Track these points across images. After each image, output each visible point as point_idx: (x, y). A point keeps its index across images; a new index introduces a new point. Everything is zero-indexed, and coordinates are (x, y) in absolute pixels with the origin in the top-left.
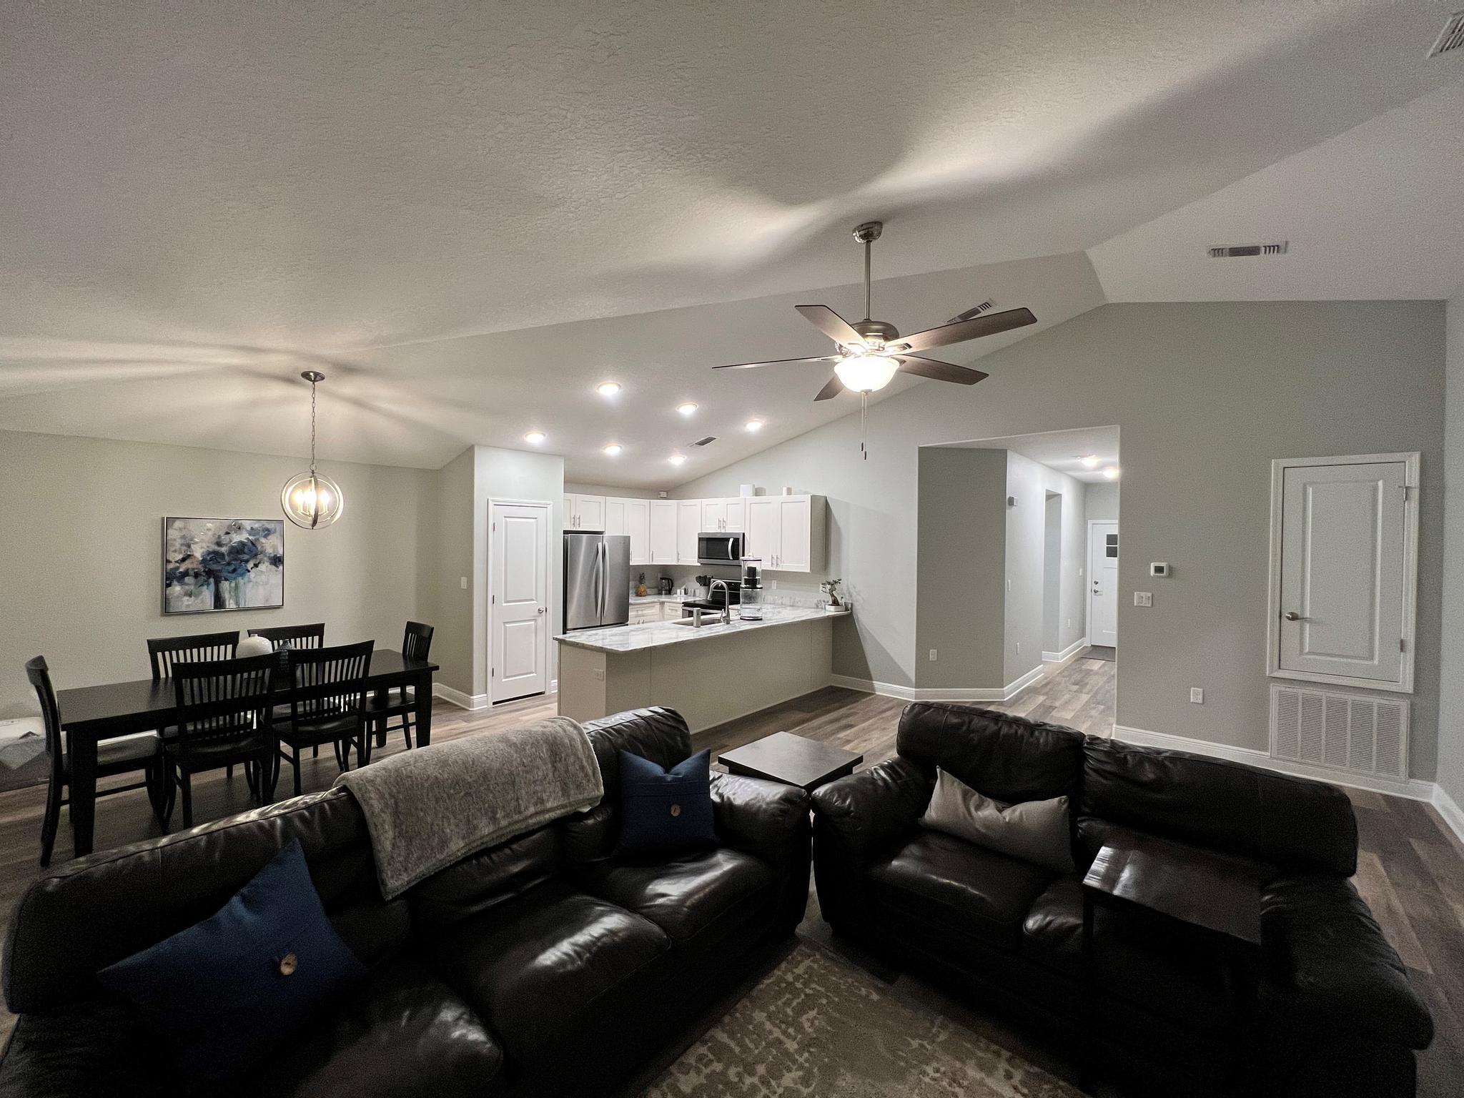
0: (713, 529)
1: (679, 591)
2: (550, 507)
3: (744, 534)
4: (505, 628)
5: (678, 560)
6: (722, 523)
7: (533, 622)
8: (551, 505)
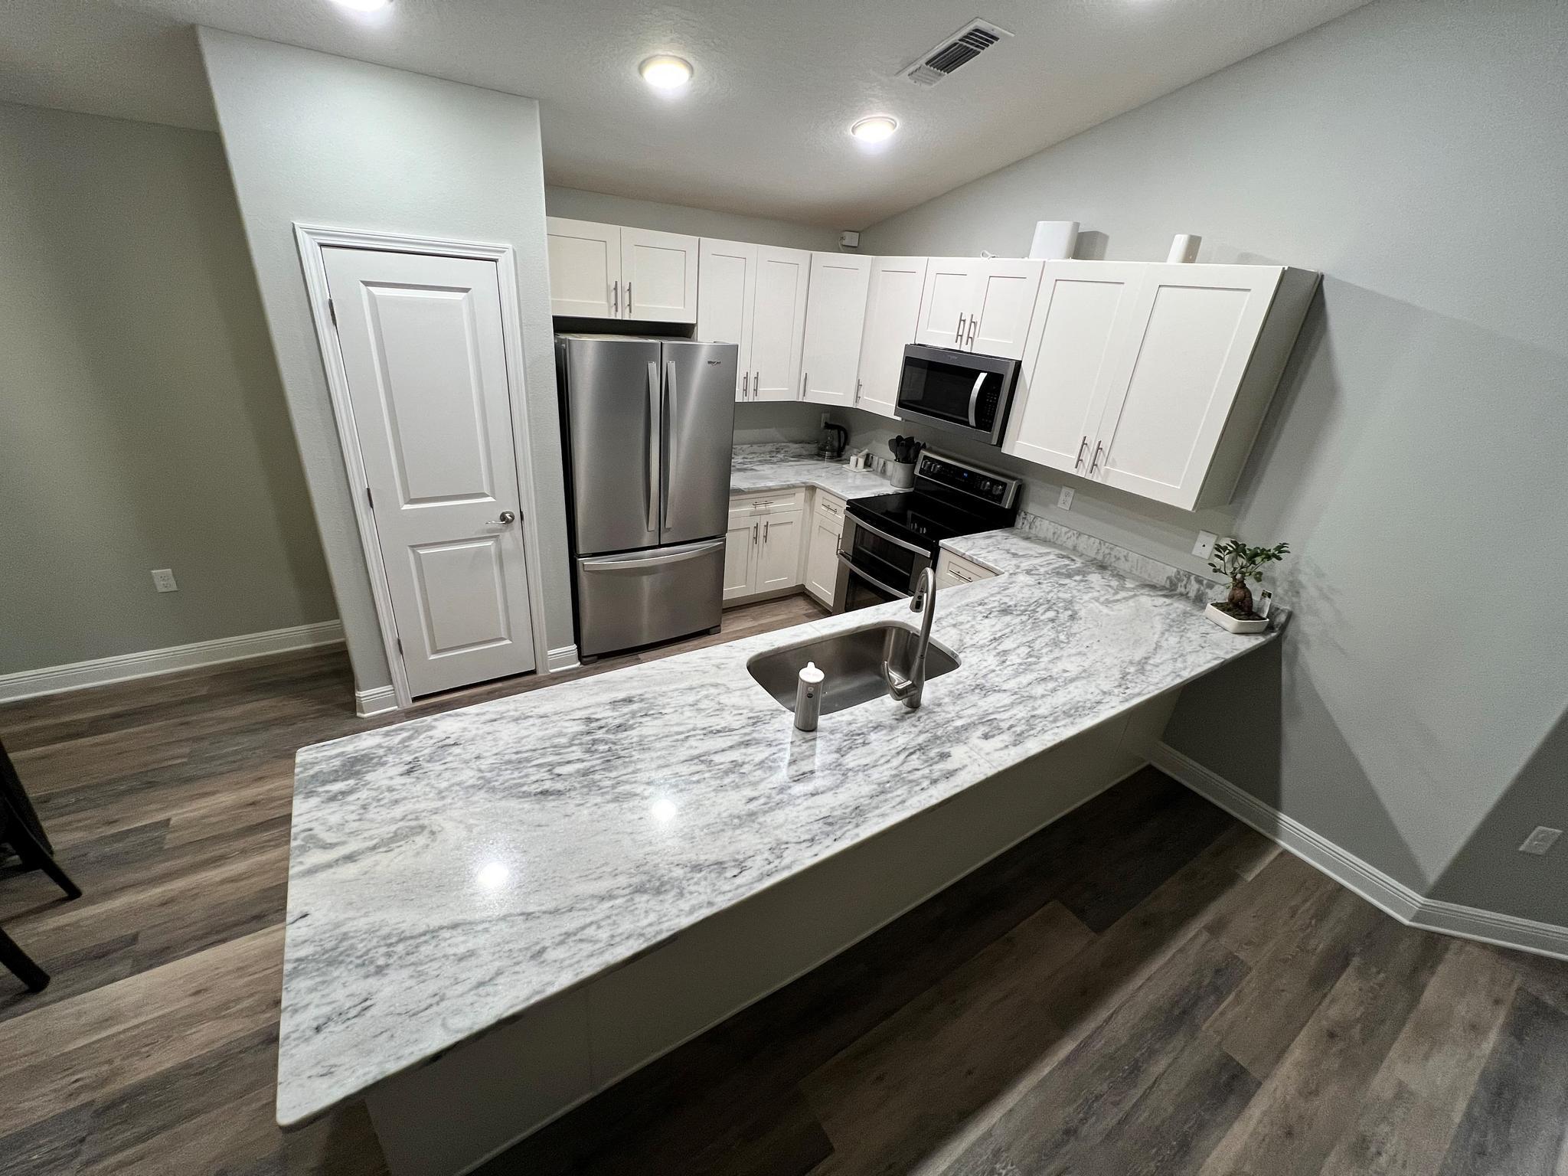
0: (941, 337)
1: (853, 459)
2: (506, 260)
3: (1018, 364)
4: (418, 558)
5: (857, 397)
6: (967, 325)
7: (490, 543)
8: (509, 254)
